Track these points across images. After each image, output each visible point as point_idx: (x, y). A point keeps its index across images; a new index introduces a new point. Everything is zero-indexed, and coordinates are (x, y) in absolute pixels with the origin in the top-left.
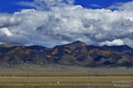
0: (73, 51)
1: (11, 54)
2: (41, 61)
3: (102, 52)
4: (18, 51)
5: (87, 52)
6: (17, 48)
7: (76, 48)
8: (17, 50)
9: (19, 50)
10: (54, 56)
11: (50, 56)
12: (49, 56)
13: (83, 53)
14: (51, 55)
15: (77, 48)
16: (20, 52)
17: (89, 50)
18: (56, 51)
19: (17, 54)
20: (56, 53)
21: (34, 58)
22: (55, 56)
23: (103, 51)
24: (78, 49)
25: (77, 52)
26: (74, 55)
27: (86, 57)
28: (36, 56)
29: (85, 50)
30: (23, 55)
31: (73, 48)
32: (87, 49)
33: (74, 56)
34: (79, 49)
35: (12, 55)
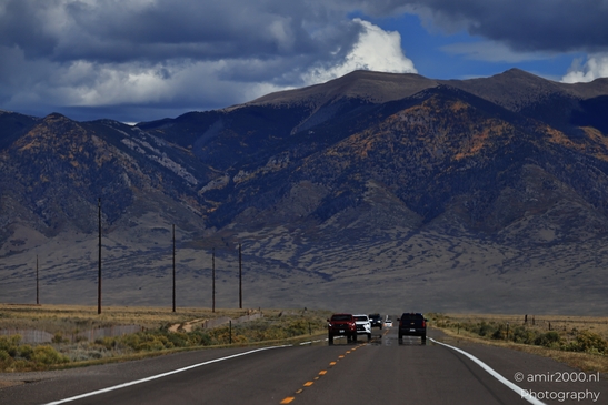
1: (346, 164)
2: (556, 214)
4: (405, 141)
6: (403, 116)
8: (397, 133)
9: (412, 133)
16: (421, 144)
19: (393, 167)
21: (508, 190)
30: (436, 170)
35: (350, 171)
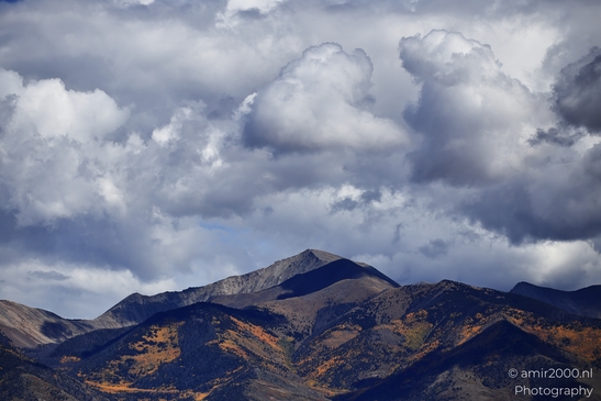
0: (298, 336)
3: (567, 341)
5: (428, 339)
7: (320, 314)
10: (156, 384)
11: (123, 387)
12: (116, 381)
13: (399, 354)
14: (124, 373)
15: (334, 315)
17: (443, 324)
18: (160, 339)
20: (171, 355)
22: (168, 383)
23: (570, 334)
24: (345, 319)
25: (345, 347)
26: (321, 370)
27: (444, 386)
28: (29, 383)
29: (410, 325)
31: (299, 315)
32: (430, 319)
33: (322, 379)
34: (354, 316)
